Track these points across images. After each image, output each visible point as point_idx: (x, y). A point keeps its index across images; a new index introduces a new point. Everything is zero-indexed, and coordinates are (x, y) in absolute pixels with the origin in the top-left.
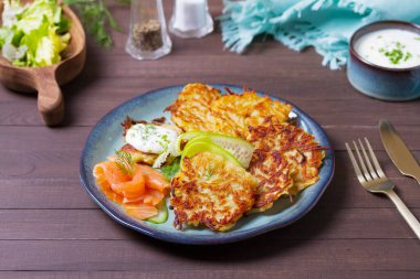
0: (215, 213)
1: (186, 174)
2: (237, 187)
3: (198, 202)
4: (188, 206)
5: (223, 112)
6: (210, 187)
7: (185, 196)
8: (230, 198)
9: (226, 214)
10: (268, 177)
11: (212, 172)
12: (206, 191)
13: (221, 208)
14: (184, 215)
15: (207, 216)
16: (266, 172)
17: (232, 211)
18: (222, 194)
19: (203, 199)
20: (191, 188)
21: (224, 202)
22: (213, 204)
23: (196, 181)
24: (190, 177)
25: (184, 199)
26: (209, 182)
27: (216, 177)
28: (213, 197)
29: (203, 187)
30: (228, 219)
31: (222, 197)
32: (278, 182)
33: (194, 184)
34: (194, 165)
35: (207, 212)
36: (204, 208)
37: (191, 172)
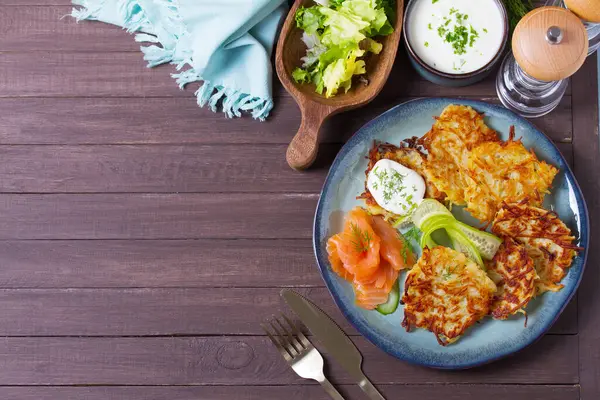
0: (445, 321)
1: (423, 270)
2: (474, 293)
3: (430, 304)
4: (420, 308)
5: (480, 171)
6: (446, 290)
7: (418, 294)
8: (464, 304)
9: (456, 325)
10: (510, 277)
11: (451, 271)
12: (440, 292)
13: (452, 316)
14: (414, 318)
15: (437, 323)
16: (509, 269)
17: (464, 321)
18: (456, 298)
19: (436, 301)
20: (426, 287)
21: (457, 309)
22: (445, 309)
23: (431, 280)
24: (427, 274)
25: (416, 300)
26: (446, 283)
27: (454, 278)
28: (447, 300)
29: (438, 287)
30: (458, 331)
31: (456, 302)
32: (519, 286)
33: (429, 283)
34: (433, 260)
35: (438, 318)
36: (435, 312)
37: (428, 270)
